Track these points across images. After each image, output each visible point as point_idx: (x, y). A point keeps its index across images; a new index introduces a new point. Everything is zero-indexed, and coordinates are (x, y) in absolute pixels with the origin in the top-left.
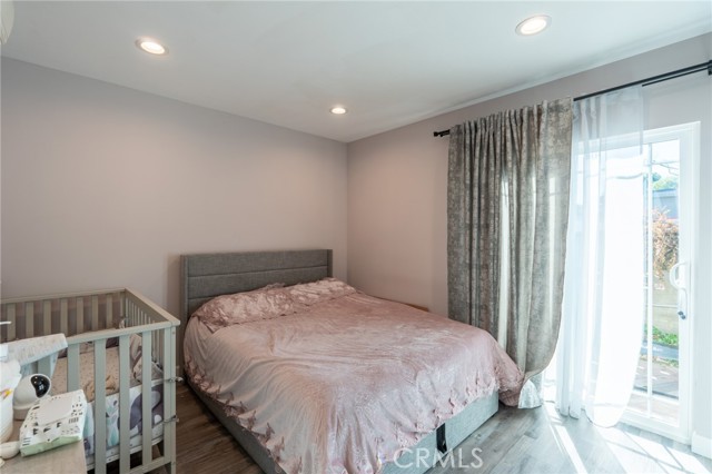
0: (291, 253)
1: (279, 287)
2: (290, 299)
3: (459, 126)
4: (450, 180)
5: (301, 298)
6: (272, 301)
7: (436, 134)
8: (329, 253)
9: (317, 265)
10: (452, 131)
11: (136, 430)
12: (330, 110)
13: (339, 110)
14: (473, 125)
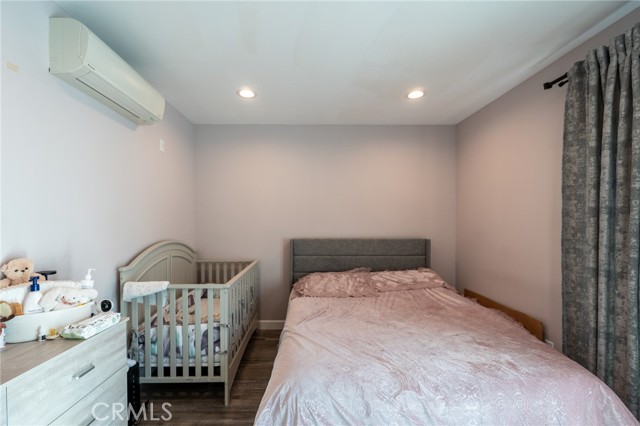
0: (383, 242)
1: (366, 271)
2: (367, 283)
3: (580, 64)
4: (567, 145)
5: (378, 284)
6: (351, 283)
7: (548, 86)
8: (426, 243)
9: (412, 254)
10: (571, 74)
11: (204, 352)
12: (406, 96)
13: (416, 94)
14: (601, 54)
